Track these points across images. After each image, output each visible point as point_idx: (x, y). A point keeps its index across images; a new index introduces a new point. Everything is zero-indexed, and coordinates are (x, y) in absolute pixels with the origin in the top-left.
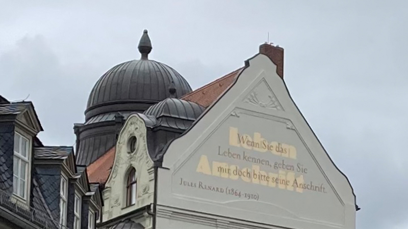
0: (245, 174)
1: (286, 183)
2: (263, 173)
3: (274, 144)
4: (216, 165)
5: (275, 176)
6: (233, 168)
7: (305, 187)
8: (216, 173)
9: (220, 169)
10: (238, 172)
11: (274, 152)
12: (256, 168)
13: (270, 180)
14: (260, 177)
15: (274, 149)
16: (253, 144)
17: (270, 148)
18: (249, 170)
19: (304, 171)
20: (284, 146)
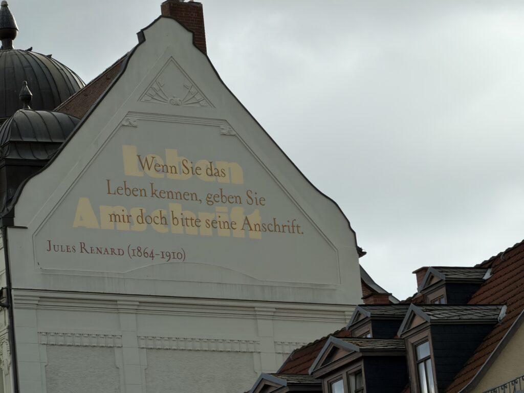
0: (158, 220)
1: (231, 226)
2: (188, 214)
3: (203, 164)
4: (106, 211)
5: (211, 217)
6: (135, 212)
7: (264, 228)
8: (107, 224)
9: (114, 217)
10: (144, 218)
11: (204, 177)
12: (176, 207)
13: (203, 224)
14: (185, 221)
15: (203, 172)
16: (165, 169)
17: (195, 171)
18: (164, 213)
19: (260, 202)
20: (220, 165)
